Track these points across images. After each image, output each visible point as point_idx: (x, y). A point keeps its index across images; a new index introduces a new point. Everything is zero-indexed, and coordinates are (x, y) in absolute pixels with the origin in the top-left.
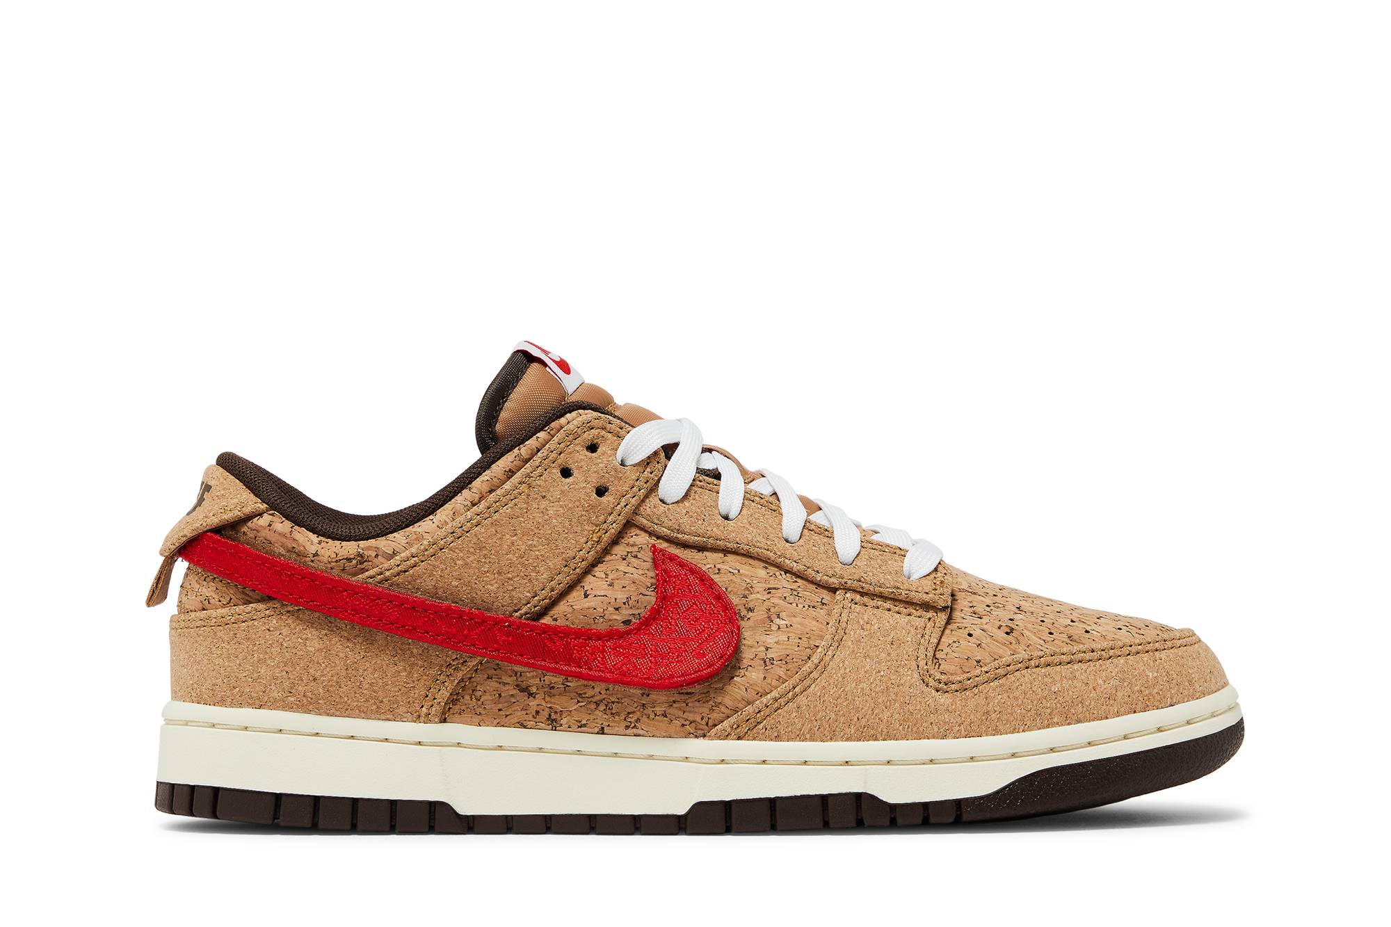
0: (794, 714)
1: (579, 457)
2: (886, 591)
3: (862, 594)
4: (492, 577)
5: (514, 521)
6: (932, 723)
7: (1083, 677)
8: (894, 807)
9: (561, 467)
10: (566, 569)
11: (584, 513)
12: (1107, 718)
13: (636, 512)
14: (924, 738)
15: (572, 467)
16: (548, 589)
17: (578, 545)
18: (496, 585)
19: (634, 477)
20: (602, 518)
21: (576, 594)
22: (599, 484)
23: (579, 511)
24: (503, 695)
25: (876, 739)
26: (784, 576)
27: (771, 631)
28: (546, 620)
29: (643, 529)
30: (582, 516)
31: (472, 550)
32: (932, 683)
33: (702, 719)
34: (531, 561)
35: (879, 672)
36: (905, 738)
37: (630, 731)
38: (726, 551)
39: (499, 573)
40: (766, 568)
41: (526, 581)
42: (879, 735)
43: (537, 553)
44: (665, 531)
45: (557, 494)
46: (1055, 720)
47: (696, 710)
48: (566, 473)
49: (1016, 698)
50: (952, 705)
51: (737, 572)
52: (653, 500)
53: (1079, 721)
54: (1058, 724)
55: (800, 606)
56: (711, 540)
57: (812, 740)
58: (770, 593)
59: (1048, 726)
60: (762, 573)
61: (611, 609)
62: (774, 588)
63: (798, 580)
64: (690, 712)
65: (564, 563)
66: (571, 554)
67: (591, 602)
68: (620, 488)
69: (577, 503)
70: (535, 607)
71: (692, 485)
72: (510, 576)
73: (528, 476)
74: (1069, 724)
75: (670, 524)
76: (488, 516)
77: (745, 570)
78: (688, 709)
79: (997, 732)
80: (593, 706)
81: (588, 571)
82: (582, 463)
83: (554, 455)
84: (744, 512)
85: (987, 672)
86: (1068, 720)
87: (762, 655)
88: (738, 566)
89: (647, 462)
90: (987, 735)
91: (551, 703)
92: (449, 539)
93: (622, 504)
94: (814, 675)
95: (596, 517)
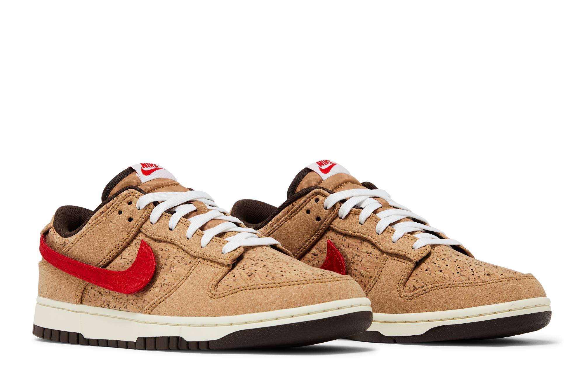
0: (164, 305)
1: (124, 207)
2: (211, 258)
3: (204, 259)
4: (91, 251)
5: (99, 230)
6: (204, 311)
7: (265, 294)
8: (188, 343)
9: (119, 210)
10: (115, 249)
11: (123, 228)
12: (269, 311)
13: (141, 226)
14: (201, 316)
15: (122, 210)
16: (108, 256)
17: (120, 239)
18: (92, 254)
19: (141, 214)
20: (129, 230)
21: (119, 258)
22: (129, 217)
23: (121, 227)
24: (95, 295)
25: (186, 316)
26: (182, 252)
27: (169, 273)
28: (108, 268)
29: (144, 234)
30: (122, 229)
31: (86, 241)
32: (210, 294)
33: (141, 306)
34: (104, 245)
35: (194, 290)
36: (195, 316)
37: (126, 310)
38: (168, 242)
39: (93, 250)
40: (178, 249)
41: (101, 253)
42: (187, 315)
43: (106, 242)
44: (149, 234)
45: (115, 220)
46: (249, 311)
47: (139, 302)
48: (120, 212)
49: (236, 302)
50: (213, 304)
51: (168, 250)
52: (148, 222)
53: (258, 312)
54: (249, 312)
55: (182, 264)
56: (163, 238)
57: (168, 315)
58: (174, 258)
59: (245, 313)
60: (175, 250)
61: (126, 264)
62: (177, 257)
63: (186, 254)
64: (138, 303)
65: (115, 246)
66: (117, 243)
67: (122, 261)
68: (136, 218)
69: (121, 224)
70: (104, 262)
71: (161, 217)
72: (97, 251)
73: (107, 214)
74: (254, 313)
75: (151, 231)
76: (91, 229)
77: (171, 249)
78: (137, 302)
79: (226, 315)
80: (116, 300)
81: (123, 249)
82: (125, 209)
83: (116, 206)
84: (177, 227)
85: (229, 291)
86: (254, 311)
87: (162, 282)
88: (169, 248)
89: (145, 208)
90: (222, 316)
91: (107, 298)
92: (80, 237)
93: (136, 224)
94: (174, 290)
95: (128, 229)
